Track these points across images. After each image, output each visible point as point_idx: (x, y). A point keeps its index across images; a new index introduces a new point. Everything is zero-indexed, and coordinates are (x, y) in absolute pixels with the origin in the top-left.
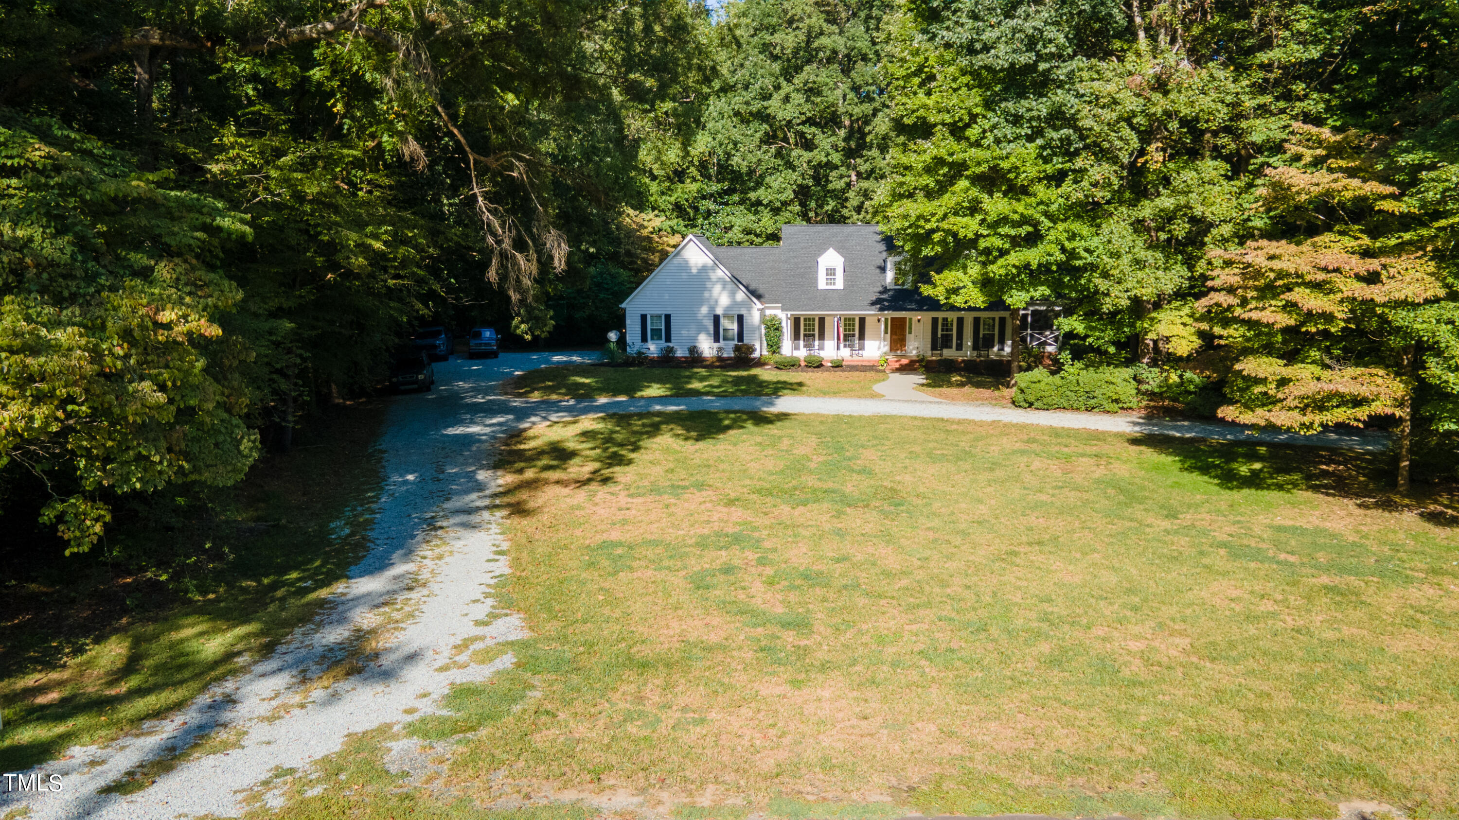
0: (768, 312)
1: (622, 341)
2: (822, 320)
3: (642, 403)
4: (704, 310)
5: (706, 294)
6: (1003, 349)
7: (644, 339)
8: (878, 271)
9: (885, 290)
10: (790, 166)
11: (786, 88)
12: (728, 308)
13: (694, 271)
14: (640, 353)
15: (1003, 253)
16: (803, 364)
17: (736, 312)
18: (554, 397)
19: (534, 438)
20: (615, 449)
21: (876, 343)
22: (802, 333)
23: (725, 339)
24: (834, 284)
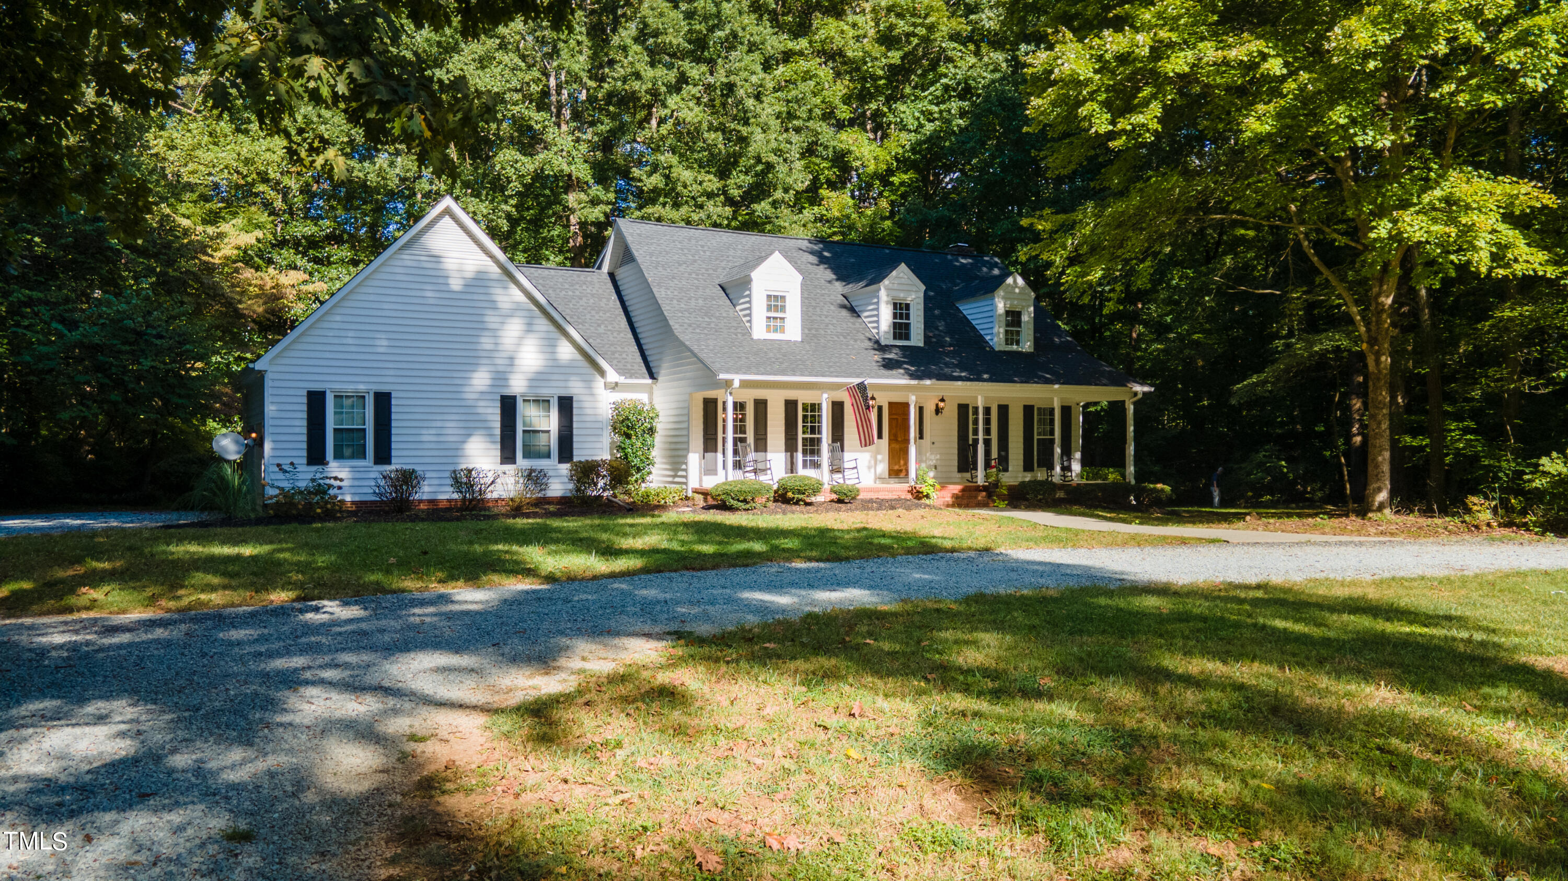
0: (615, 397)
1: (254, 456)
2: (761, 406)
4: (480, 380)
5: (486, 342)
7: (316, 456)
9: (887, 347)
12: (538, 378)
13: (456, 284)
14: (311, 490)
17: (553, 391)
22: (720, 434)
23: (527, 455)
24: (783, 330)
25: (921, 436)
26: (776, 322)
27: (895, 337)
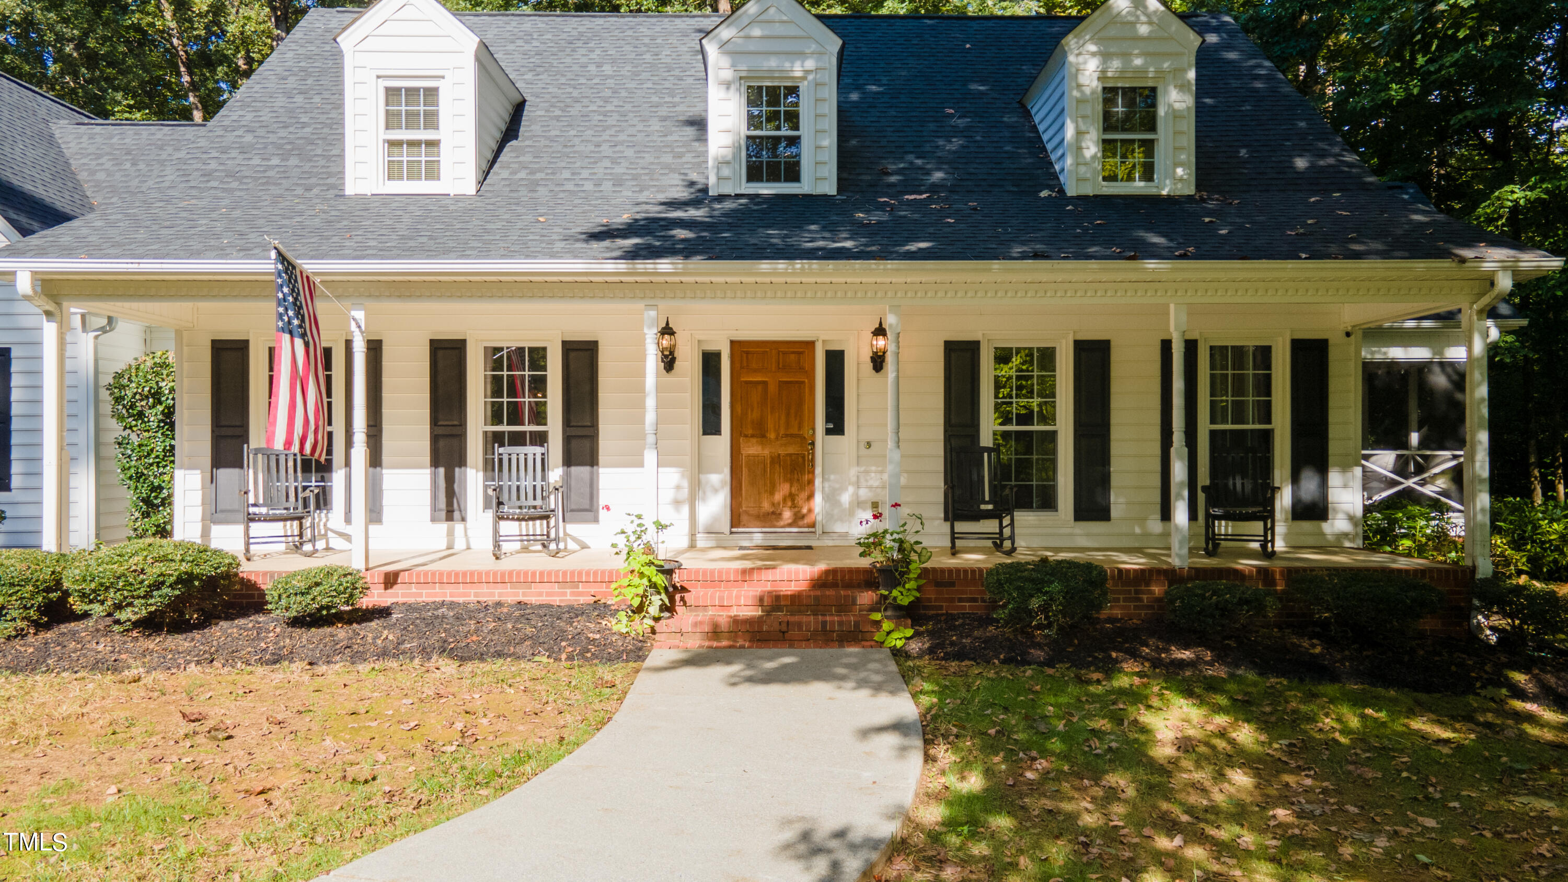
9: (691, 196)
21: (657, 481)
24: (433, 172)
25: (836, 425)
26: (412, 153)
27: (754, 174)
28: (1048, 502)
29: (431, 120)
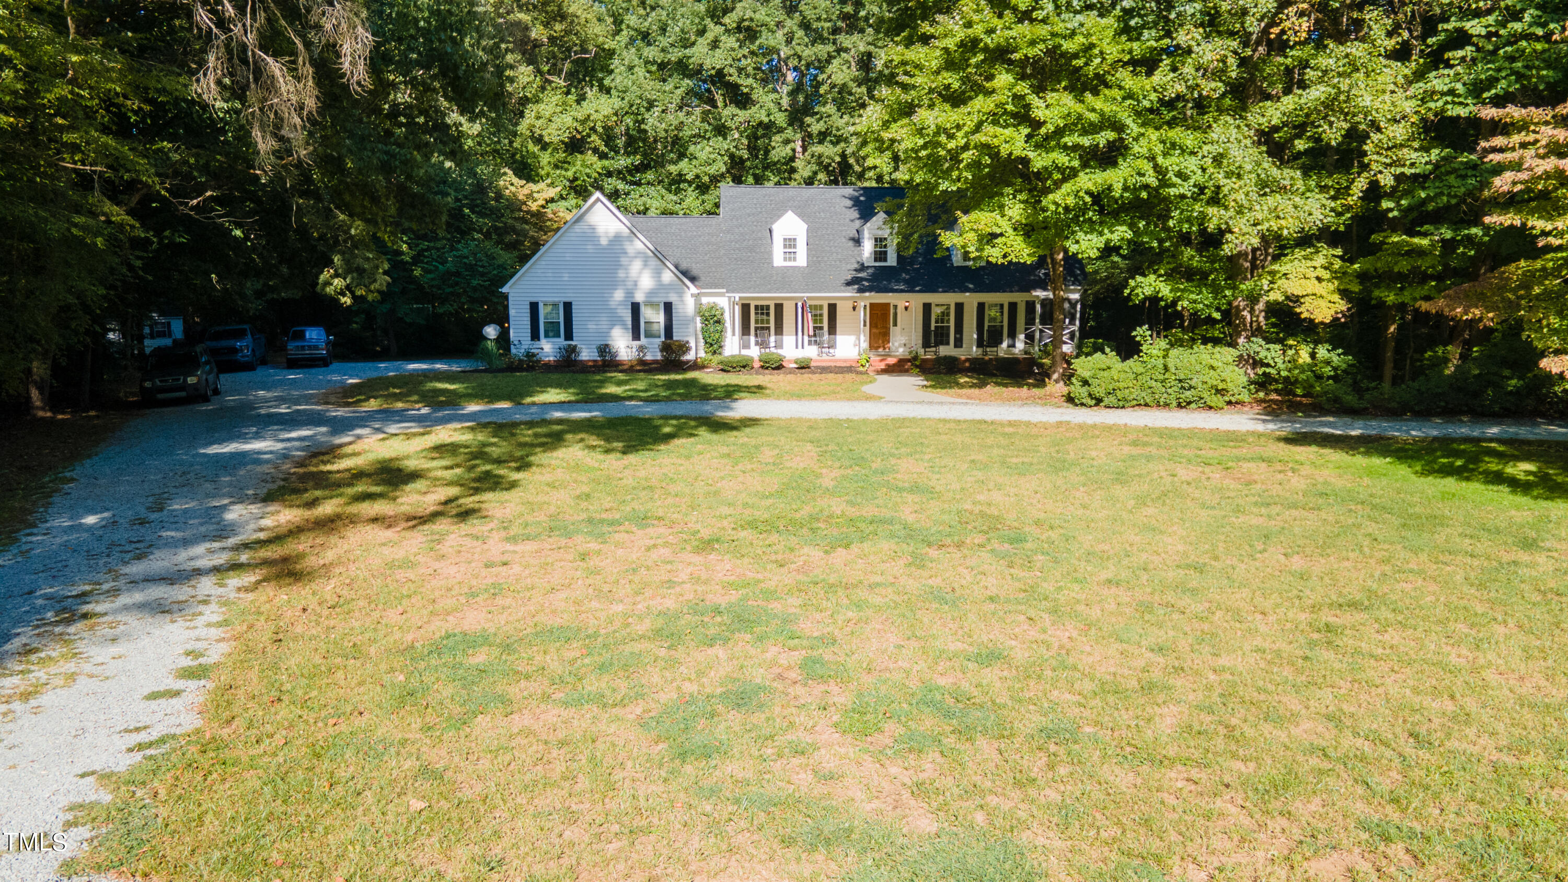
0: (705, 300)
1: (504, 339)
2: (779, 308)
3: (534, 409)
4: (619, 295)
5: (621, 274)
6: (1013, 346)
7: (535, 336)
8: (851, 243)
9: (863, 268)
10: (721, 130)
11: (714, 30)
12: (651, 293)
13: (604, 242)
14: (530, 355)
15: (1069, 174)
16: (757, 365)
17: (661, 299)
18: (400, 405)
19: (355, 454)
20: (488, 467)
21: (852, 338)
22: (753, 325)
23: (647, 336)
24: (795, 259)
25: (895, 324)
26: (790, 255)
27: (876, 260)
28: (948, 343)
29: (795, 246)
